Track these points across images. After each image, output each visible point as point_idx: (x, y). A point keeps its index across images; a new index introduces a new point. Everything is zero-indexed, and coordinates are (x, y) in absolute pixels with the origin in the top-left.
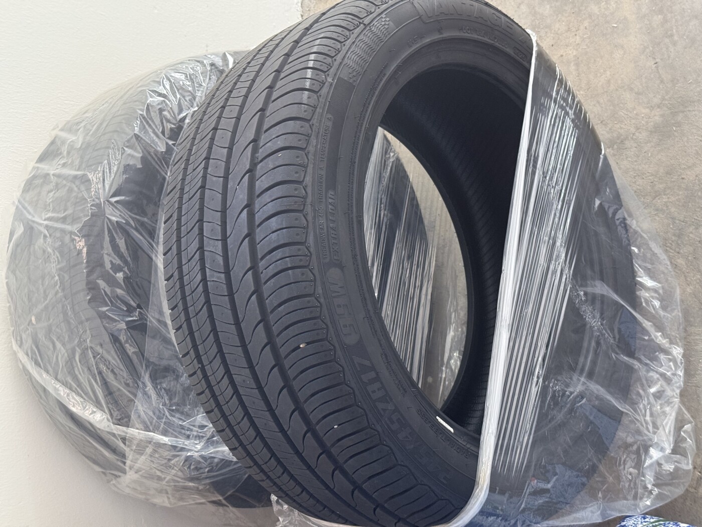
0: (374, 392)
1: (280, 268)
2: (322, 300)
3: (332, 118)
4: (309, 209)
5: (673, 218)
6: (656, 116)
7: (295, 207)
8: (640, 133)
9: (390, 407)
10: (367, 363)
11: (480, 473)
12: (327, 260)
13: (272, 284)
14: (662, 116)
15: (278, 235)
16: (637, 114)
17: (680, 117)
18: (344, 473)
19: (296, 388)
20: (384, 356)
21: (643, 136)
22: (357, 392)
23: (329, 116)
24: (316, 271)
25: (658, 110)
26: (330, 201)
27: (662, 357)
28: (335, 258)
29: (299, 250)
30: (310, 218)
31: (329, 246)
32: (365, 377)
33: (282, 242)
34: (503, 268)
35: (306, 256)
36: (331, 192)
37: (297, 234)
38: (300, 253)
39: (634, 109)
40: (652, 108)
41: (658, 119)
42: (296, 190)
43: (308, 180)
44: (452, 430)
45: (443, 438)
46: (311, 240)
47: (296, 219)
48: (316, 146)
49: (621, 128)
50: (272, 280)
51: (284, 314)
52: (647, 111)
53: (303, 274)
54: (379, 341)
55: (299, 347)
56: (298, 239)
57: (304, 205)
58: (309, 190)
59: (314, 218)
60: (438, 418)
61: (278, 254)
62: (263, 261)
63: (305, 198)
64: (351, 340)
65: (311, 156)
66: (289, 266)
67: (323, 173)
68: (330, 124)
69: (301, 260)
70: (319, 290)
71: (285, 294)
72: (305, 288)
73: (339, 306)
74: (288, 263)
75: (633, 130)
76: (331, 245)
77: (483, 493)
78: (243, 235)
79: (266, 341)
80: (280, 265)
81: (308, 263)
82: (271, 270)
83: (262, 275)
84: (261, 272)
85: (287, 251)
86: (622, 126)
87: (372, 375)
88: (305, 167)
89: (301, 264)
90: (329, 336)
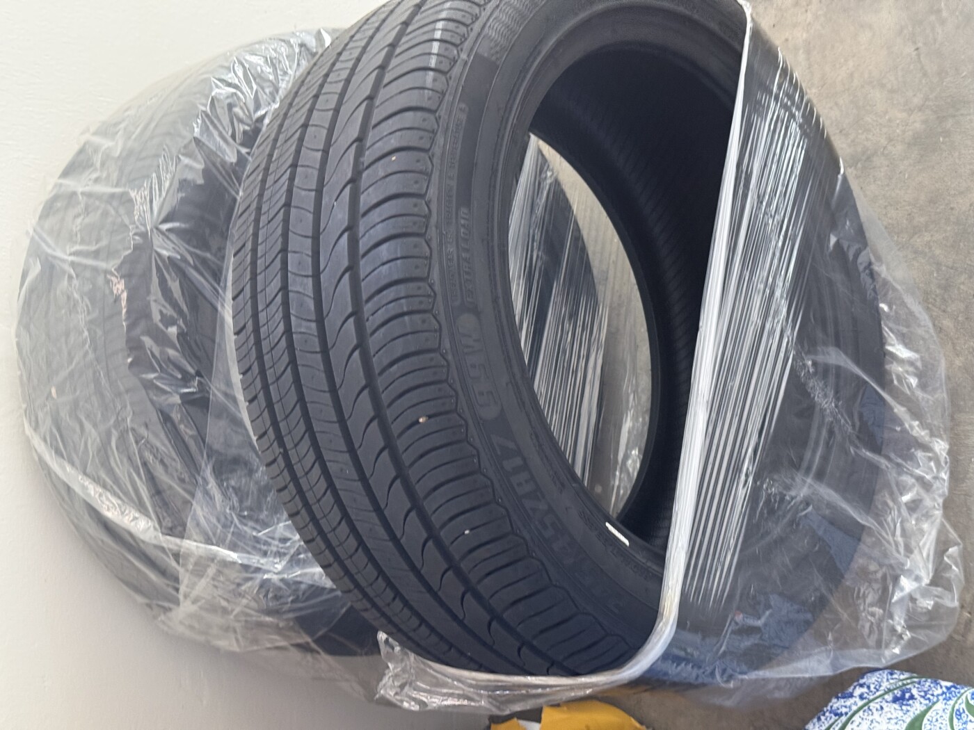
0: (520, 484)
1: (392, 313)
2: (450, 357)
3: (467, 109)
4: (433, 233)
5: (939, 264)
6: (917, 123)
7: (415, 229)
8: (894, 145)
9: (542, 506)
10: (511, 445)
11: (665, 601)
12: (457, 303)
13: (381, 335)
14: (925, 122)
15: (390, 268)
16: (890, 120)
17: (949, 124)
18: (478, 597)
19: (413, 479)
20: (533, 437)
21: (898, 149)
22: (497, 485)
23: (463, 106)
24: (442, 318)
25: (920, 114)
26: (463, 222)
27: (920, 454)
28: (469, 299)
29: (419, 288)
30: (434, 244)
31: (460, 283)
32: (508, 465)
33: (395, 277)
34: (701, 324)
35: (429, 296)
36: (464, 210)
37: (417, 267)
38: (420, 292)
39: (886, 112)
40: (910, 111)
41: (918, 125)
42: (415, 205)
43: (432, 193)
44: (627, 542)
45: (615, 552)
46: (435, 275)
47: (415, 246)
48: (445, 145)
49: (867, 139)
50: (382, 330)
51: (397, 376)
52: (904, 115)
53: (424, 321)
54: (528, 416)
55: (417, 422)
56: (417, 273)
57: (427, 227)
58: (434, 207)
59: (441, 244)
60: (608, 525)
61: (390, 293)
62: (370, 305)
63: (428, 217)
64: (490, 413)
65: (435, 160)
66: (405, 309)
67: (454, 183)
68: (464, 117)
69: (421, 303)
70: (447, 344)
71: (399, 348)
72: (427, 340)
73: (473, 366)
74: (404, 305)
75: (883, 142)
76: (463, 282)
77: (669, 628)
78: (342, 269)
79: (372, 414)
80: (393, 309)
81: (431, 307)
82: (381, 316)
83: (367, 324)
84: (366, 318)
85: (401, 290)
86: (870, 136)
87: (518, 461)
88: (429, 175)
89: (422, 307)
90: (458, 407)
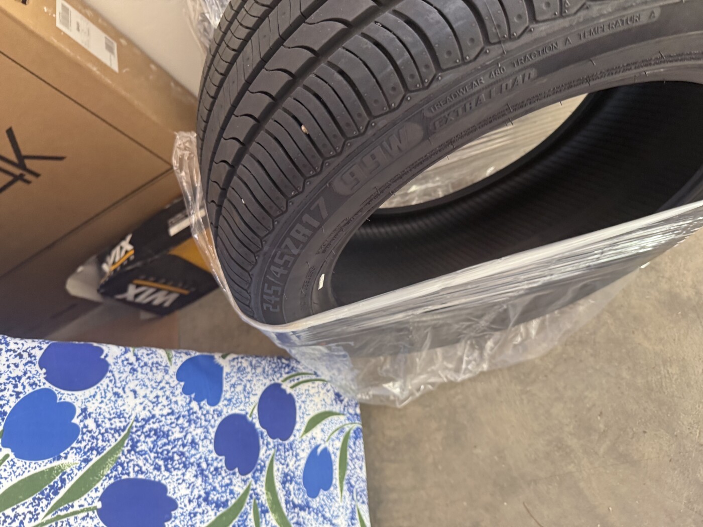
0: (298, 232)
1: (390, 49)
2: (370, 132)
3: (654, 20)
4: (495, 51)
6: (687, 293)
7: (491, 30)
12: (428, 114)
13: (365, 46)
14: (689, 298)
15: (438, 22)
16: (683, 274)
17: (692, 315)
19: (259, 138)
22: (286, 216)
23: (657, 13)
24: (405, 106)
25: (694, 293)
26: (520, 78)
28: (437, 123)
29: (427, 67)
30: (482, 60)
31: (450, 108)
33: (429, 34)
35: (423, 82)
36: (533, 72)
37: (449, 53)
38: (423, 70)
41: (685, 295)
42: (520, 17)
43: (542, 29)
44: (321, 286)
46: (448, 78)
47: (472, 40)
48: (603, 16)
50: (370, 45)
51: (332, 84)
52: (690, 283)
53: (394, 89)
55: (300, 124)
56: (443, 57)
57: (499, 42)
58: (526, 38)
59: (484, 67)
60: (323, 276)
61: (410, 35)
62: (393, 17)
63: (511, 37)
65: (582, 14)
66: (398, 62)
67: (561, 47)
68: (644, 20)
69: (412, 76)
70: (381, 123)
71: (358, 74)
72: (376, 101)
73: (373, 157)
74: (402, 59)
76: (453, 109)
79: (294, 71)
80: (395, 48)
81: (413, 89)
82: (383, 36)
83: (372, 23)
84: (376, 20)
85: (418, 47)
87: (316, 224)
88: (562, 15)
89: (408, 80)
90: (328, 161)
